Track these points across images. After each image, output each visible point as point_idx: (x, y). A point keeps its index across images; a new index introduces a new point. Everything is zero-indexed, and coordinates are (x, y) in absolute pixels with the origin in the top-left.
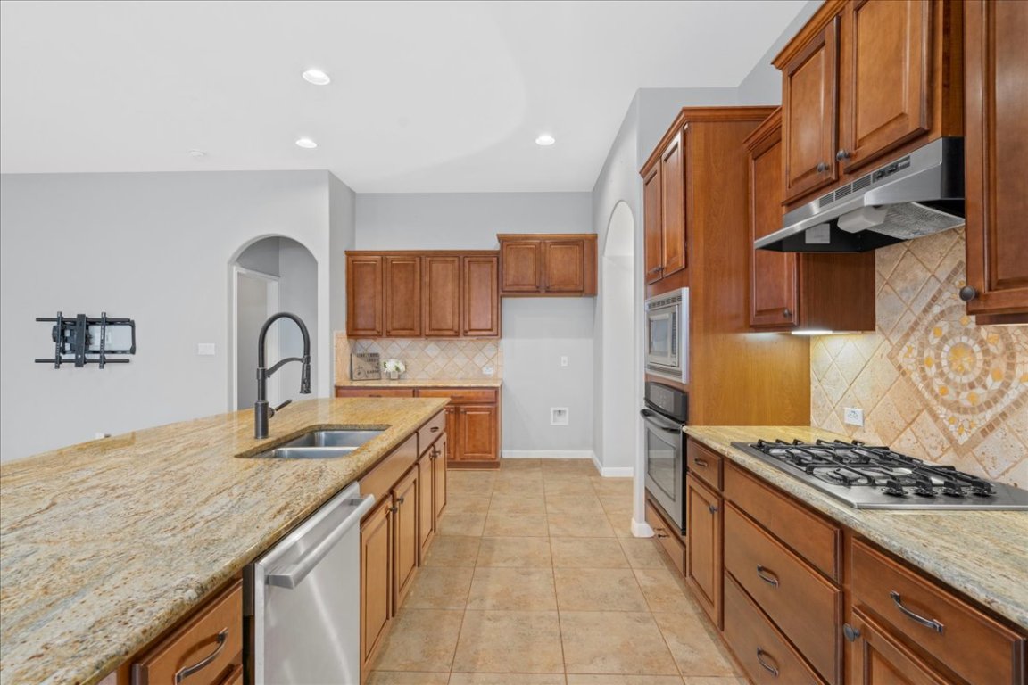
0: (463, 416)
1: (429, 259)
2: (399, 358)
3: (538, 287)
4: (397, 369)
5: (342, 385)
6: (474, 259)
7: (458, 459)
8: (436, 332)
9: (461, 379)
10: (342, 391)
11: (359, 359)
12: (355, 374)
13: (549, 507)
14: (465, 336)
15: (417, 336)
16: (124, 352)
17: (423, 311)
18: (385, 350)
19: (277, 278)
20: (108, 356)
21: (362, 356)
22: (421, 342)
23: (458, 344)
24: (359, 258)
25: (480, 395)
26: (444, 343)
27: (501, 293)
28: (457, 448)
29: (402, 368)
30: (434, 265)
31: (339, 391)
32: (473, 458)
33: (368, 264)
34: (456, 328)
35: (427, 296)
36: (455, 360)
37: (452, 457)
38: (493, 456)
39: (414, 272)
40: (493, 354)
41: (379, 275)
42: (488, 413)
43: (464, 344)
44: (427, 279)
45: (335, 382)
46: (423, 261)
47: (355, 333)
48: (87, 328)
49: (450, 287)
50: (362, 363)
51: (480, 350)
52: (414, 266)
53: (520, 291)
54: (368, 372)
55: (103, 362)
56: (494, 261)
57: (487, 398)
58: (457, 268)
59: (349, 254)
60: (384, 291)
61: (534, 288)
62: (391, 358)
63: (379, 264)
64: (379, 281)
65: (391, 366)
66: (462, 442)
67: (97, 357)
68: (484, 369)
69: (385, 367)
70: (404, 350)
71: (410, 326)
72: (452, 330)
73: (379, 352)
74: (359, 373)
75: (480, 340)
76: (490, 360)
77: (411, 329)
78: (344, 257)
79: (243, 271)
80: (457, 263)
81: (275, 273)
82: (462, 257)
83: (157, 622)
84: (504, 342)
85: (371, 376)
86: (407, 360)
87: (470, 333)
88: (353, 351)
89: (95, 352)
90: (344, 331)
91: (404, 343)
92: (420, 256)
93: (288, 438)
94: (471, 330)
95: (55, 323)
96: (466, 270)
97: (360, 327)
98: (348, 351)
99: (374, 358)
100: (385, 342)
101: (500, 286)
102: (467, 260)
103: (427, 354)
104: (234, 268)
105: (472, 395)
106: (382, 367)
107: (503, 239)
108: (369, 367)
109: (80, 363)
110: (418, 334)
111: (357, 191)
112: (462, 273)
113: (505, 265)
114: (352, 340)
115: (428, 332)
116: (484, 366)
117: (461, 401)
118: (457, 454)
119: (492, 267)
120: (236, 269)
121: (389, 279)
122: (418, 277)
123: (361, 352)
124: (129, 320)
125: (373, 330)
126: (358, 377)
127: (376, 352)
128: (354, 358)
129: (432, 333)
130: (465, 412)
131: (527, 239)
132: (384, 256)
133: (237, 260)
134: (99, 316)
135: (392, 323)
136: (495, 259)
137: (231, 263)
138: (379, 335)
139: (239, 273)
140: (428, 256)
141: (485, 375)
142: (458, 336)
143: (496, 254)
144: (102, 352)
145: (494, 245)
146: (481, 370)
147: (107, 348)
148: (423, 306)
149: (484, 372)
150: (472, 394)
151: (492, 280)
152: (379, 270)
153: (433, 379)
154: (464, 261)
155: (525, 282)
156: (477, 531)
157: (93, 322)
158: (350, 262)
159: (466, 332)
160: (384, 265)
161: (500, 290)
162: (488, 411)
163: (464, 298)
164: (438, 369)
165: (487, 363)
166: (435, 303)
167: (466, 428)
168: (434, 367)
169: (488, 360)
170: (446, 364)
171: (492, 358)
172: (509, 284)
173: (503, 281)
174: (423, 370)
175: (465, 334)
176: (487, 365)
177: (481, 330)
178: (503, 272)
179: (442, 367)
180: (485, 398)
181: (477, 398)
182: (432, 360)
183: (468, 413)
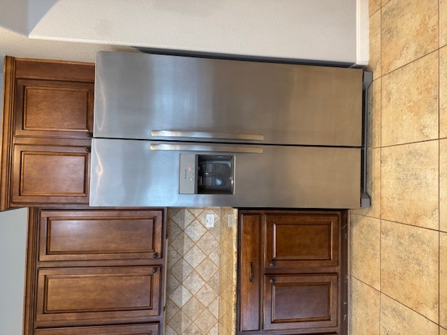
0: (280, 264)
7: (338, 269)
28: (325, 270)
34: (151, 270)
37: (334, 278)
40: (187, 214)
44: (72, 317)
46: (41, 323)
51: (183, 231)
58: (55, 271)
68: (208, 226)
72: (151, 276)
75: (168, 233)
76: (196, 218)
80: (48, 272)
82: (38, 265)
87: (158, 250)
92: (33, 329)
94: (153, 248)
96: (61, 257)
102: (43, 257)
105: (249, 250)
110: (156, 324)
112: (63, 264)
115: (154, 311)
116: (204, 226)
118: (332, 270)
129: (155, 305)
130: (273, 261)
140: (35, 317)
141: (216, 224)
142: (161, 267)
148: (114, 320)
149: (213, 226)
150: (247, 250)
159: (156, 255)
162: (273, 226)
163: (104, 260)
164: (206, 289)
165: (200, 222)
166: (111, 303)
167: (296, 258)
168: (203, 294)
169: (196, 221)
170: (200, 276)
171: (194, 215)
172: (84, 192)
173: (78, 201)
174: (207, 308)
175: (160, 256)
176: (203, 222)
177: (154, 233)
178: (64, 201)
179: (204, 283)
180: (253, 231)
181: (253, 241)
182: (193, 296)
183: (275, 256)
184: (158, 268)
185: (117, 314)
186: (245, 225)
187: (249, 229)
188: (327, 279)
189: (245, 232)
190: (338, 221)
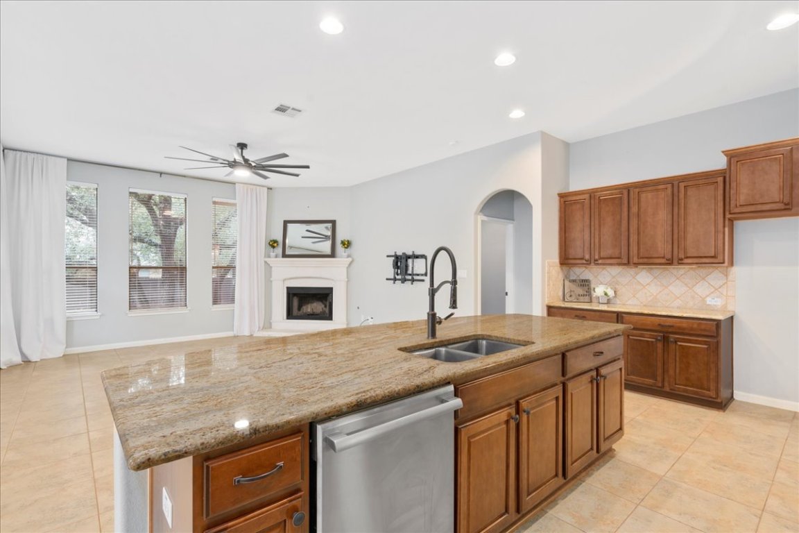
0: (672, 346)
1: (637, 190)
2: (608, 284)
3: (788, 204)
4: (606, 294)
5: (552, 305)
6: (690, 183)
7: (667, 389)
8: (645, 260)
9: (678, 308)
10: (553, 310)
11: (571, 284)
12: (567, 296)
13: (781, 475)
14: (679, 264)
15: (624, 264)
16: (422, 275)
17: (631, 240)
18: (596, 277)
19: (512, 222)
20: (416, 277)
21: (574, 281)
22: (631, 271)
23: (675, 272)
24: (570, 198)
25: (695, 326)
26: (657, 271)
27: (728, 216)
28: (666, 379)
29: (611, 293)
30: (643, 196)
31: (551, 310)
32: (686, 391)
33: (578, 203)
34: (670, 257)
35: (636, 226)
36: (671, 288)
37: (660, 385)
38: (712, 394)
39: (621, 205)
40: (721, 283)
41: (587, 211)
42: (706, 346)
43: (682, 272)
44: (634, 209)
45: (547, 302)
46: (632, 193)
47: (566, 261)
48: (407, 261)
49: (663, 215)
50: (573, 287)
51: (703, 279)
52: (621, 198)
53: (759, 211)
54: (579, 295)
55: (413, 280)
56: (720, 182)
57: (705, 330)
58: (670, 194)
59: (561, 196)
60: (592, 223)
61: (781, 206)
62: (602, 283)
63: (587, 202)
64: (587, 216)
65: (599, 291)
66: (671, 372)
67: (410, 277)
68: (709, 299)
69: (594, 291)
70: (614, 277)
71: (617, 255)
72: (663, 258)
73: (591, 279)
74: (571, 296)
75: (702, 267)
76: (716, 289)
77: (619, 258)
78: (557, 198)
79: (485, 218)
80: (669, 190)
81: (511, 218)
82: (676, 183)
83: (213, 441)
84: (735, 270)
85: (582, 299)
86: (617, 286)
87: (686, 261)
88: (566, 277)
89: (410, 275)
90: (557, 261)
91: (615, 271)
92: (628, 188)
93: (452, 341)
94: (687, 258)
95: (393, 258)
96: (682, 195)
97: (571, 257)
98: (561, 277)
99: (585, 284)
100: (594, 269)
101: (727, 208)
102: (682, 185)
103: (638, 281)
104: (479, 217)
105: (684, 325)
106: (592, 292)
107: (732, 156)
108: (580, 291)
109: (404, 281)
110: (626, 262)
111: (569, 142)
112: (676, 199)
113: (734, 185)
114: (565, 268)
115: (636, 260)
116: (708, 296)
117: (670, 330)
118: (666, 384)
119: (716, 189)
120: (481, 218)
121: (597, 213)
122: (625, 209)
123: (574, 278)
124: (424, 255)
125: (582, 259)
126: (570, 299)
127: (587, 278)
128: (567, 283)
129: (641, 261)
130: (676, 342)
131: (769, 148)
132: (592, 193)
133: (481, 211)
134: (411, 254)
135: (599, 253)
136: (722, 179)
137: (476, 214)
138: (588, 263)
139: (482, 221)
140: (637, 187)
141: (709, 305)
143: (723, 174)
144: (412, 275)
145: (720, 163)
146: (703, 300)
147: (415, 272)
148: (631, 235)
149: (708, 303)
150: (685, 324)
151: (716, 204)
152: (587, 206)
153: (645, 306)
154: (679, 187)
155: (766, 199)
156: (660, 468)
157: (409, 257)
158: (562, 202)
159: (681, 259)
160: (592, 202)
161: (727, 213)
162: (706, 345)
163: (678, 225)
164: (651, 296)
165: (712, 293)
166: (644, 232)
167: (678, 359)
168: (646, 294)
169: (713, 290)
170: (660, 292)
171: (720, 288)
172: (741, 206)
173: (732, 202)
174: (634, 296)
175: (680, 262)
176: (712, 295)
177: (701, 257)
178: (732, 192)
179: (655, 294)
180: (701, 330)
181: (692, 329)
182: (644, 287)
183: (679, 343)
184: (670, 262)
185: (636, 237)
186: (706, 324)
187: (703, 327)
188: (659, 379)
189: (700, 324)
190: (711, 397)
